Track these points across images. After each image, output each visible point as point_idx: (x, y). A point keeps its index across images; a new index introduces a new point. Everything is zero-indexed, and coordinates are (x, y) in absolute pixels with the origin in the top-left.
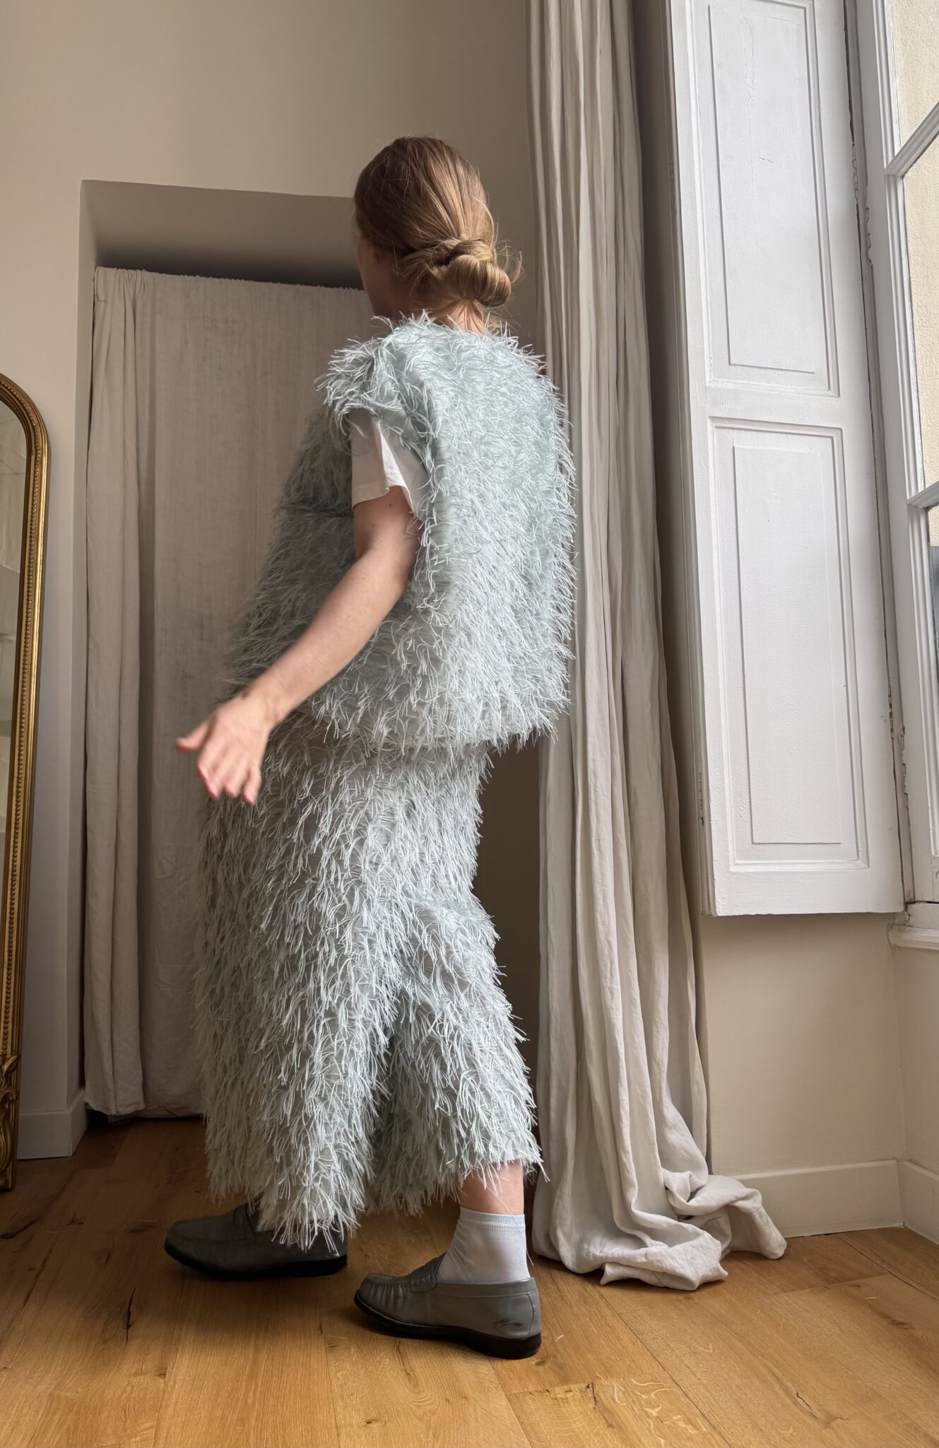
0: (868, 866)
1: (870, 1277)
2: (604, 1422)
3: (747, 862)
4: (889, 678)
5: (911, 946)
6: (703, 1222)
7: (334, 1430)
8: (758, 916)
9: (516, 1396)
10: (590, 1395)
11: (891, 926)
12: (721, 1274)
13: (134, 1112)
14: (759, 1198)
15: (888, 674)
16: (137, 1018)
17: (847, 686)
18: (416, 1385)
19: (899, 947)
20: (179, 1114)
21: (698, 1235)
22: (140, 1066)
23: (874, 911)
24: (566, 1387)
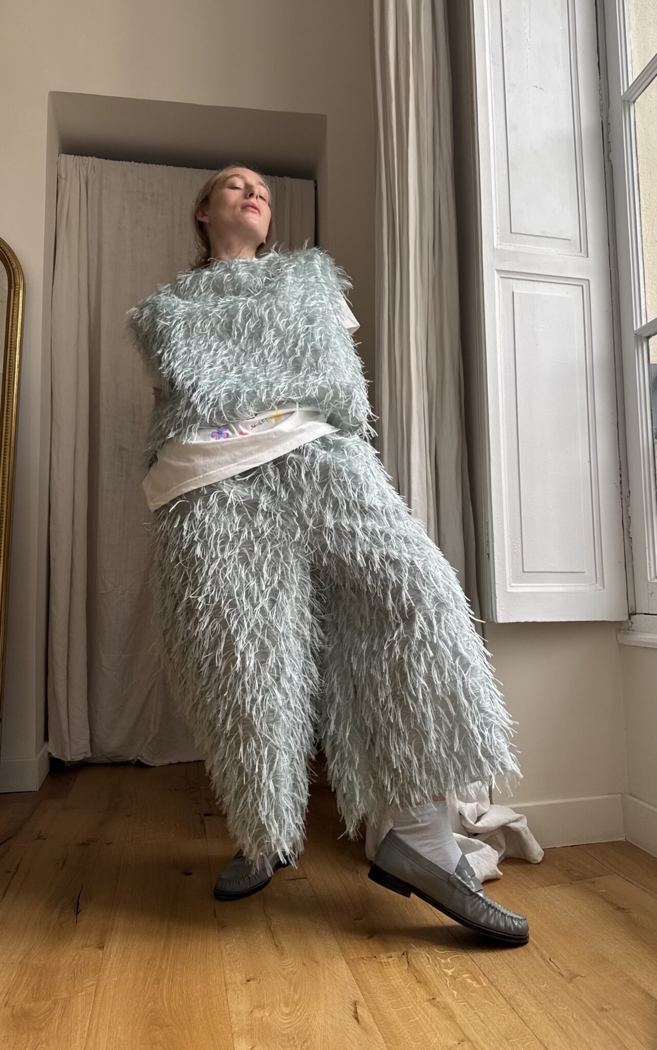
0: (604, 588)
1: (601, 876)
2: (414, 978)
3: (520, 585)
4: (619, 456)
5: (634, 644)
6: (485, 838)
7: (224, 986)
8: (526, 623)
9: (353, 960)
10: (406, 960)
11: (619, 630)
12: (498, 874)
13: (83, 759)
14: (525, 821)
15: (619, 453)
16: (86, 691)
17: (590, 462)
18: (282, 954)
19: (624, 645)
20: (116, 761)
21: (482, 847)
22: (88, 727)
23: (608, 620)
24: (388, 954)
